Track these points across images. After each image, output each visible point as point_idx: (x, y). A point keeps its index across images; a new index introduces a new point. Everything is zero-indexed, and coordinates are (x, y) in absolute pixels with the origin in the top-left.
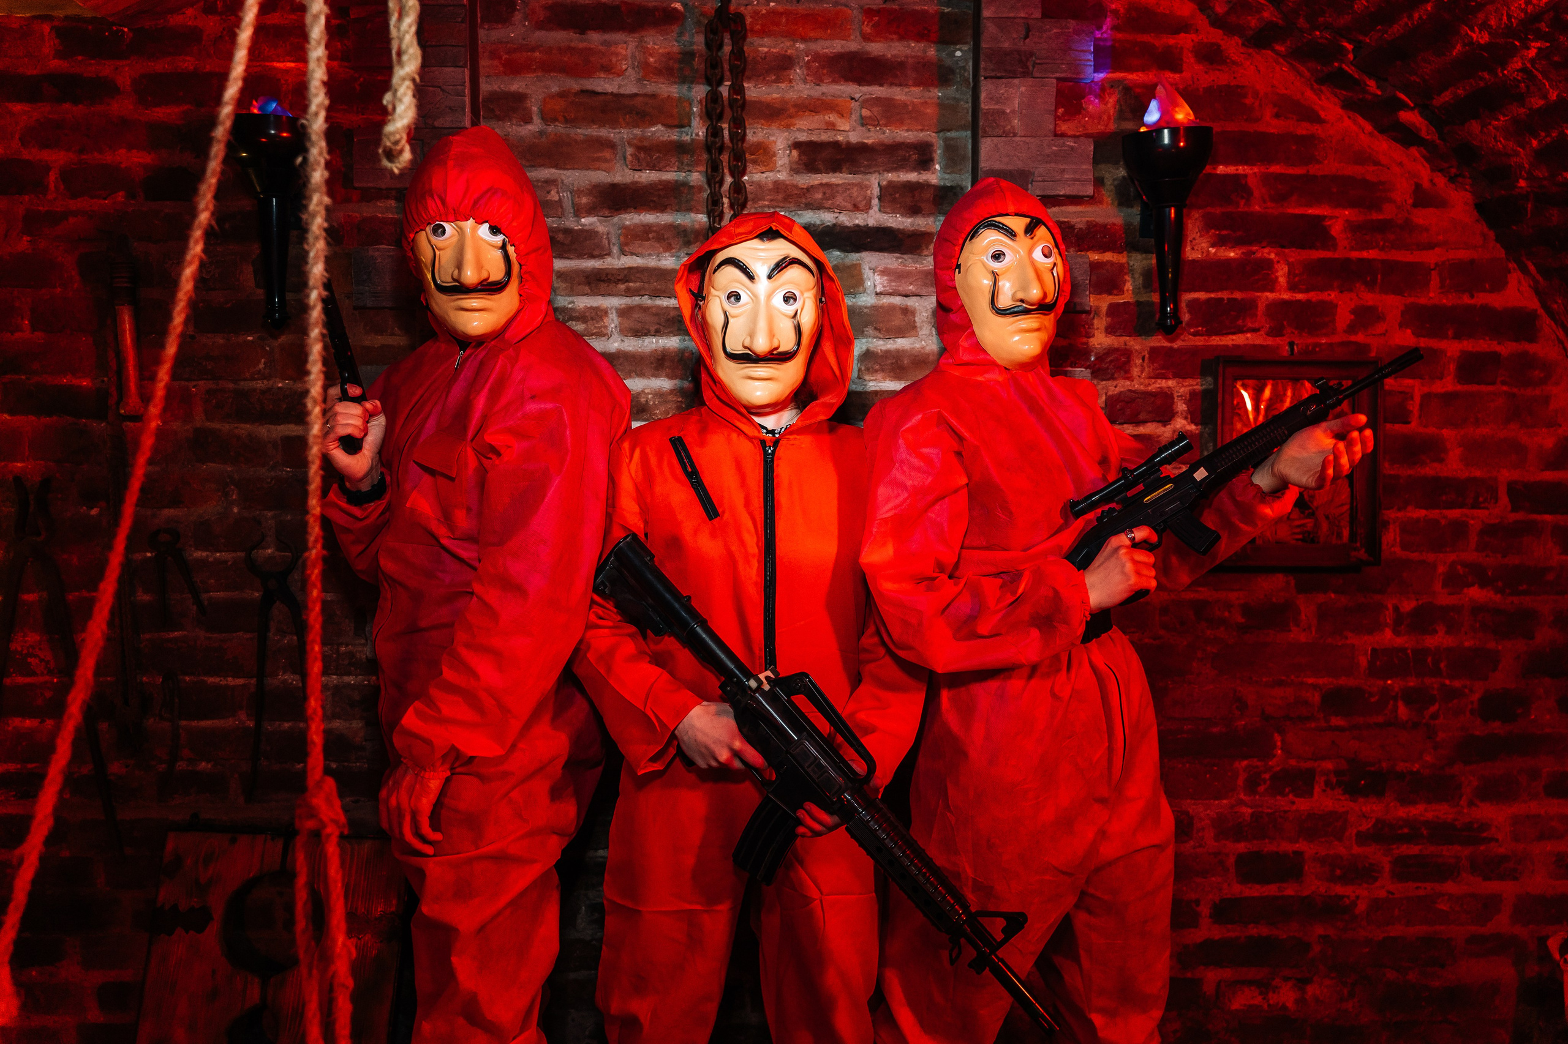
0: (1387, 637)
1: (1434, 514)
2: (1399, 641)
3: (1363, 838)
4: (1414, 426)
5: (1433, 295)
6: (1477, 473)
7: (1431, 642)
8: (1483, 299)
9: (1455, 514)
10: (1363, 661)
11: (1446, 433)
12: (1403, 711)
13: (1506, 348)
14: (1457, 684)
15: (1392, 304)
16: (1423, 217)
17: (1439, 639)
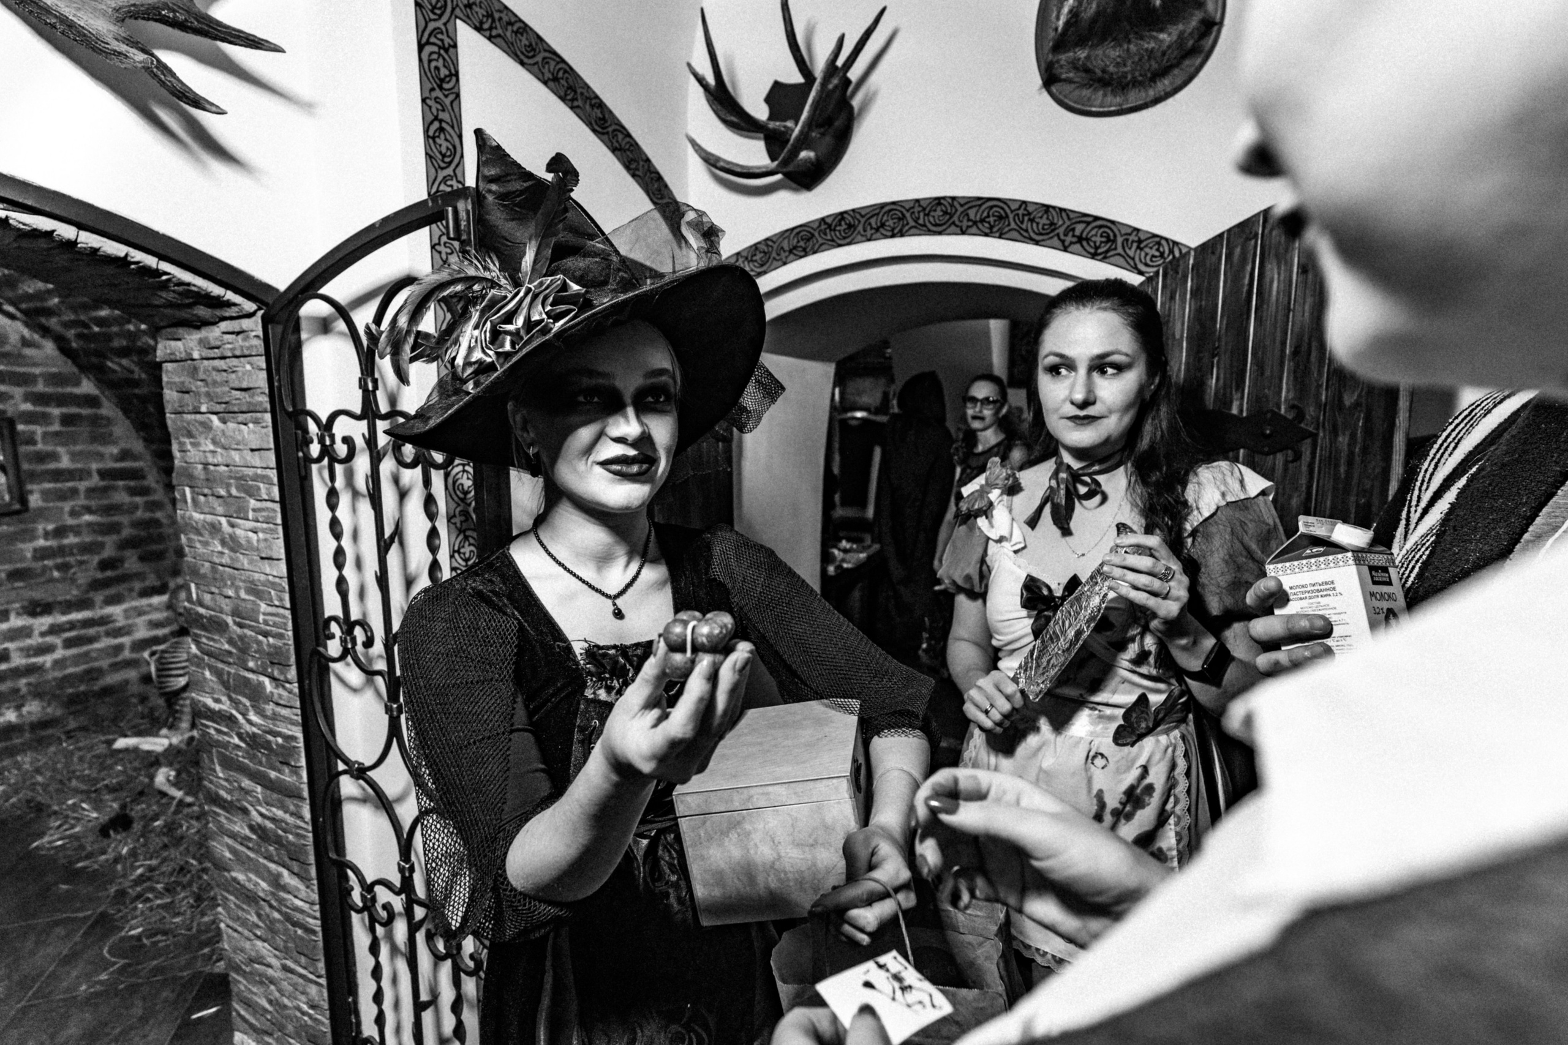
0: (41, 542)
1: (59, 485)
2: (48, 543)
3: (43, 634)
4: (40, 446)
5: (40, 387)
6: (79, 466)
7: (66, 541)
8: (69, 390)
9: (70, 484)
10: (29, 555)
11: (60, 449)
12: (56, 574)
13: (85, 411)
14: (85, 558)
15: (18, 392)
16: (28, 352)
17: (71, 540)
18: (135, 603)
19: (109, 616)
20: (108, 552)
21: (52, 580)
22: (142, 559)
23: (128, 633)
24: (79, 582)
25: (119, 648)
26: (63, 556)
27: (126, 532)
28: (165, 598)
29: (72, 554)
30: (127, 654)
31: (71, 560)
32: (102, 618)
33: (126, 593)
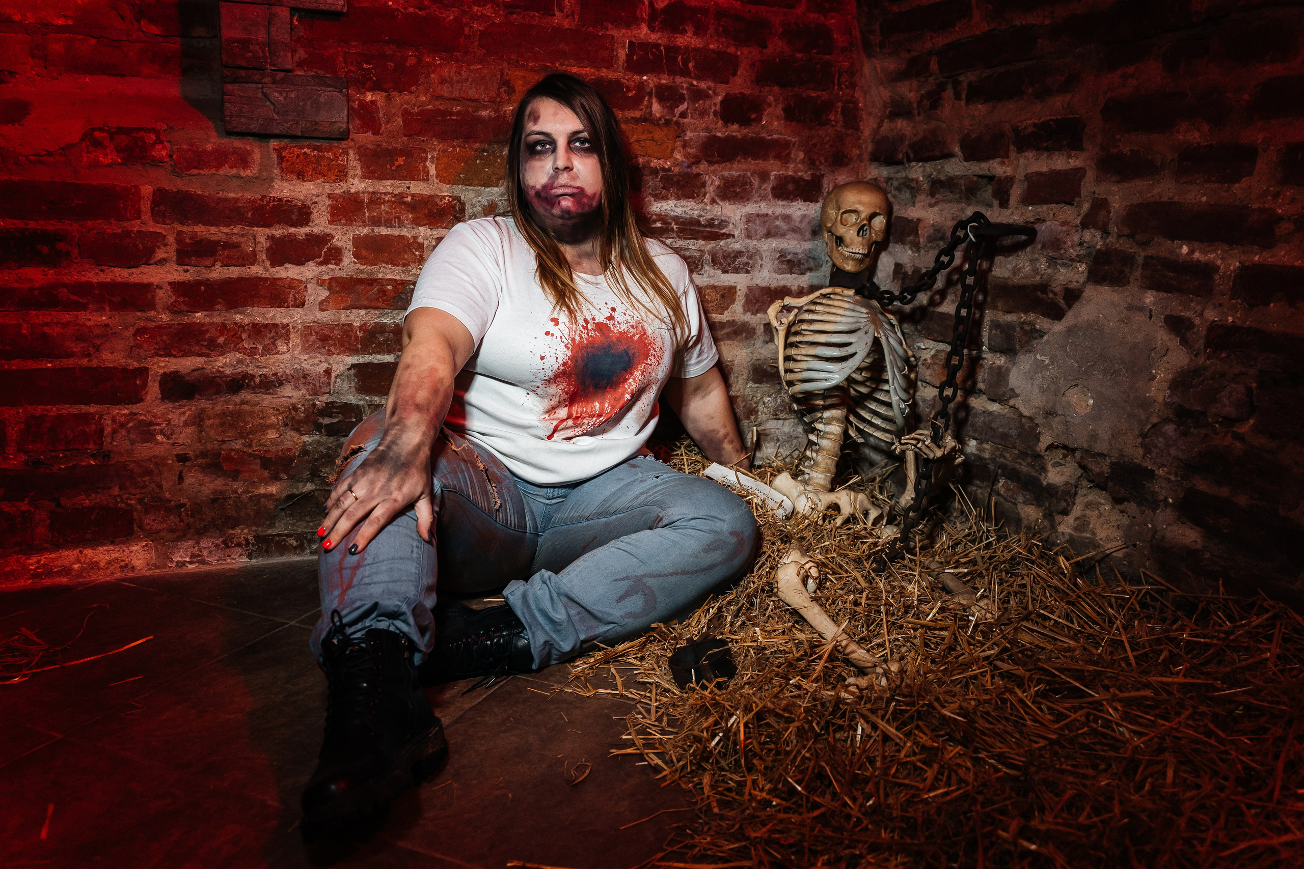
18: (764, 208)
19: (723, 223)
20: (740, 84)
21: (648, 119)
22: (790, 115)
23: (746, 269)
24: (689, 135)
25: (728, 294)
26: (672, 72)
27: (776, 47)
28: (812, 210)
29: (685, 73)
30: (736, 312)
31: (682, 82)
32: (710, 223)
33: (756, 182)
